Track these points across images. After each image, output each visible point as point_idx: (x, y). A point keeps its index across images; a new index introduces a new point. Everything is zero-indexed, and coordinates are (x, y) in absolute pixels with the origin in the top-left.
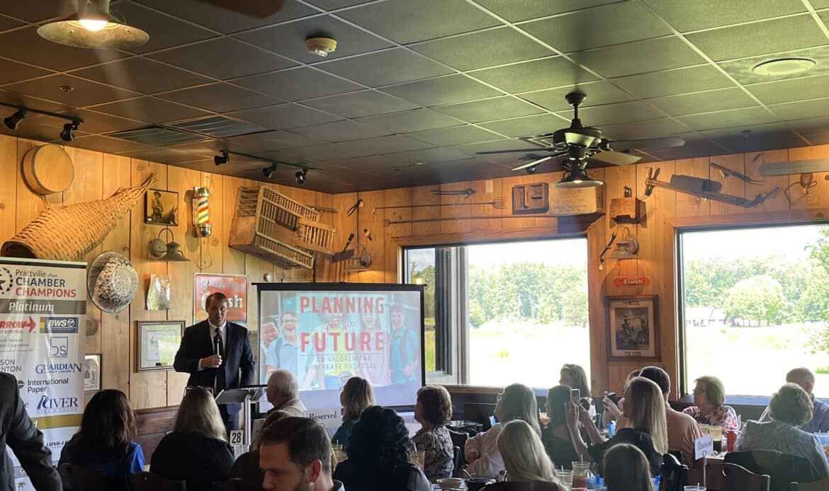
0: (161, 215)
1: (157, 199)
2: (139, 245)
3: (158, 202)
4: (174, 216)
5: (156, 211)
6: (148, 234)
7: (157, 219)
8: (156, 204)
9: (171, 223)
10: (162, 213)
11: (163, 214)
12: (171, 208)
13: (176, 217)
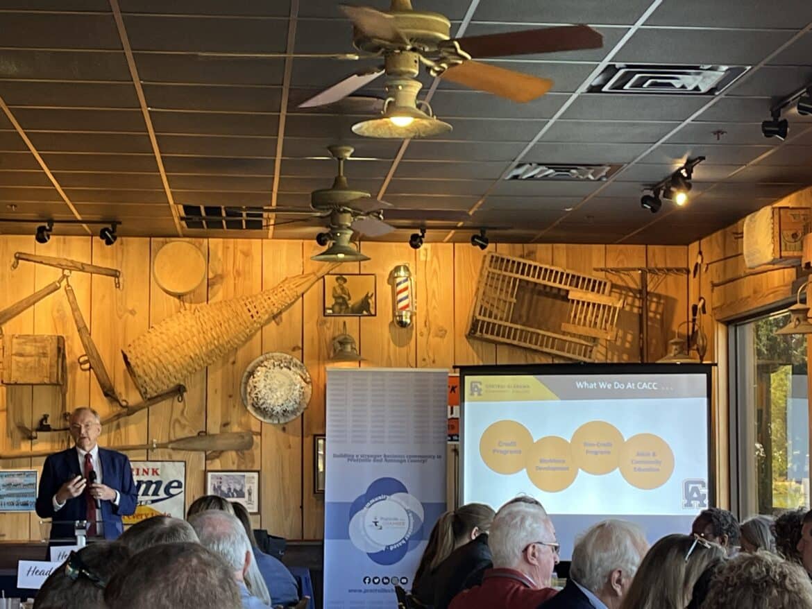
0: (347, 305)
1: (340, 285)
2: (316, 342)
3: (343, 289)
4: (369, 304)
5: (340, 301)
6: (328, 328)
7: (341, 310)
8: (339, 291)
9: (365, 313)
10: (349, 302)
11: (351, 303)
12: (365, 295)
13: (372, 305)
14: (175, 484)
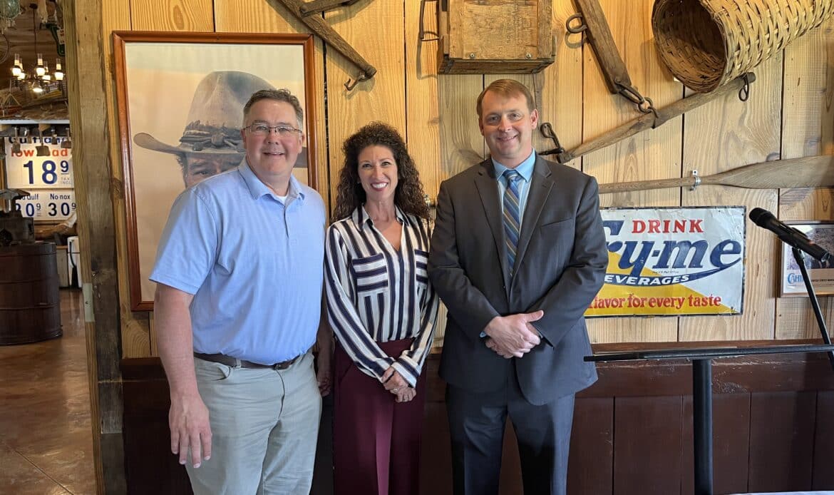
14: (729, 247)
